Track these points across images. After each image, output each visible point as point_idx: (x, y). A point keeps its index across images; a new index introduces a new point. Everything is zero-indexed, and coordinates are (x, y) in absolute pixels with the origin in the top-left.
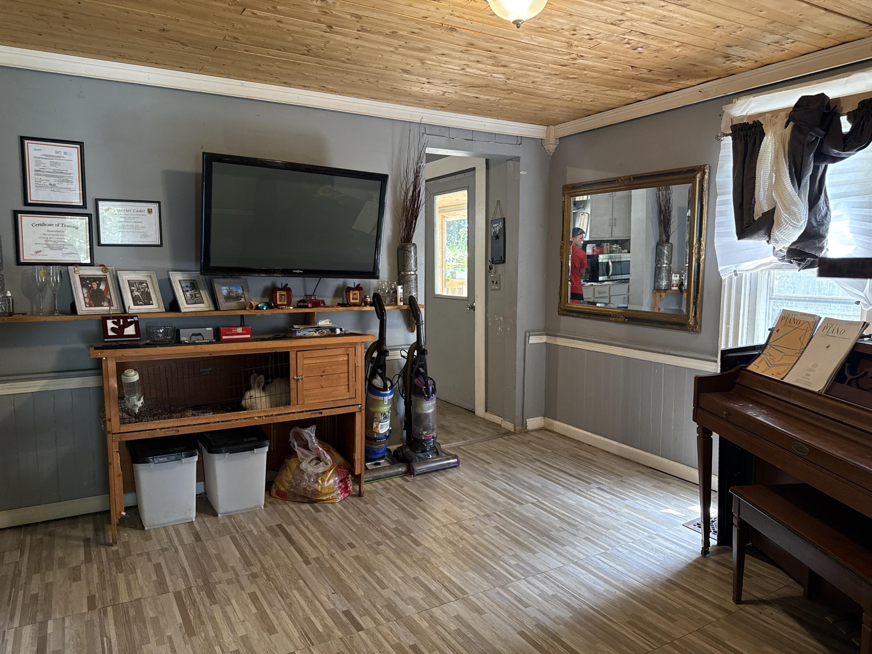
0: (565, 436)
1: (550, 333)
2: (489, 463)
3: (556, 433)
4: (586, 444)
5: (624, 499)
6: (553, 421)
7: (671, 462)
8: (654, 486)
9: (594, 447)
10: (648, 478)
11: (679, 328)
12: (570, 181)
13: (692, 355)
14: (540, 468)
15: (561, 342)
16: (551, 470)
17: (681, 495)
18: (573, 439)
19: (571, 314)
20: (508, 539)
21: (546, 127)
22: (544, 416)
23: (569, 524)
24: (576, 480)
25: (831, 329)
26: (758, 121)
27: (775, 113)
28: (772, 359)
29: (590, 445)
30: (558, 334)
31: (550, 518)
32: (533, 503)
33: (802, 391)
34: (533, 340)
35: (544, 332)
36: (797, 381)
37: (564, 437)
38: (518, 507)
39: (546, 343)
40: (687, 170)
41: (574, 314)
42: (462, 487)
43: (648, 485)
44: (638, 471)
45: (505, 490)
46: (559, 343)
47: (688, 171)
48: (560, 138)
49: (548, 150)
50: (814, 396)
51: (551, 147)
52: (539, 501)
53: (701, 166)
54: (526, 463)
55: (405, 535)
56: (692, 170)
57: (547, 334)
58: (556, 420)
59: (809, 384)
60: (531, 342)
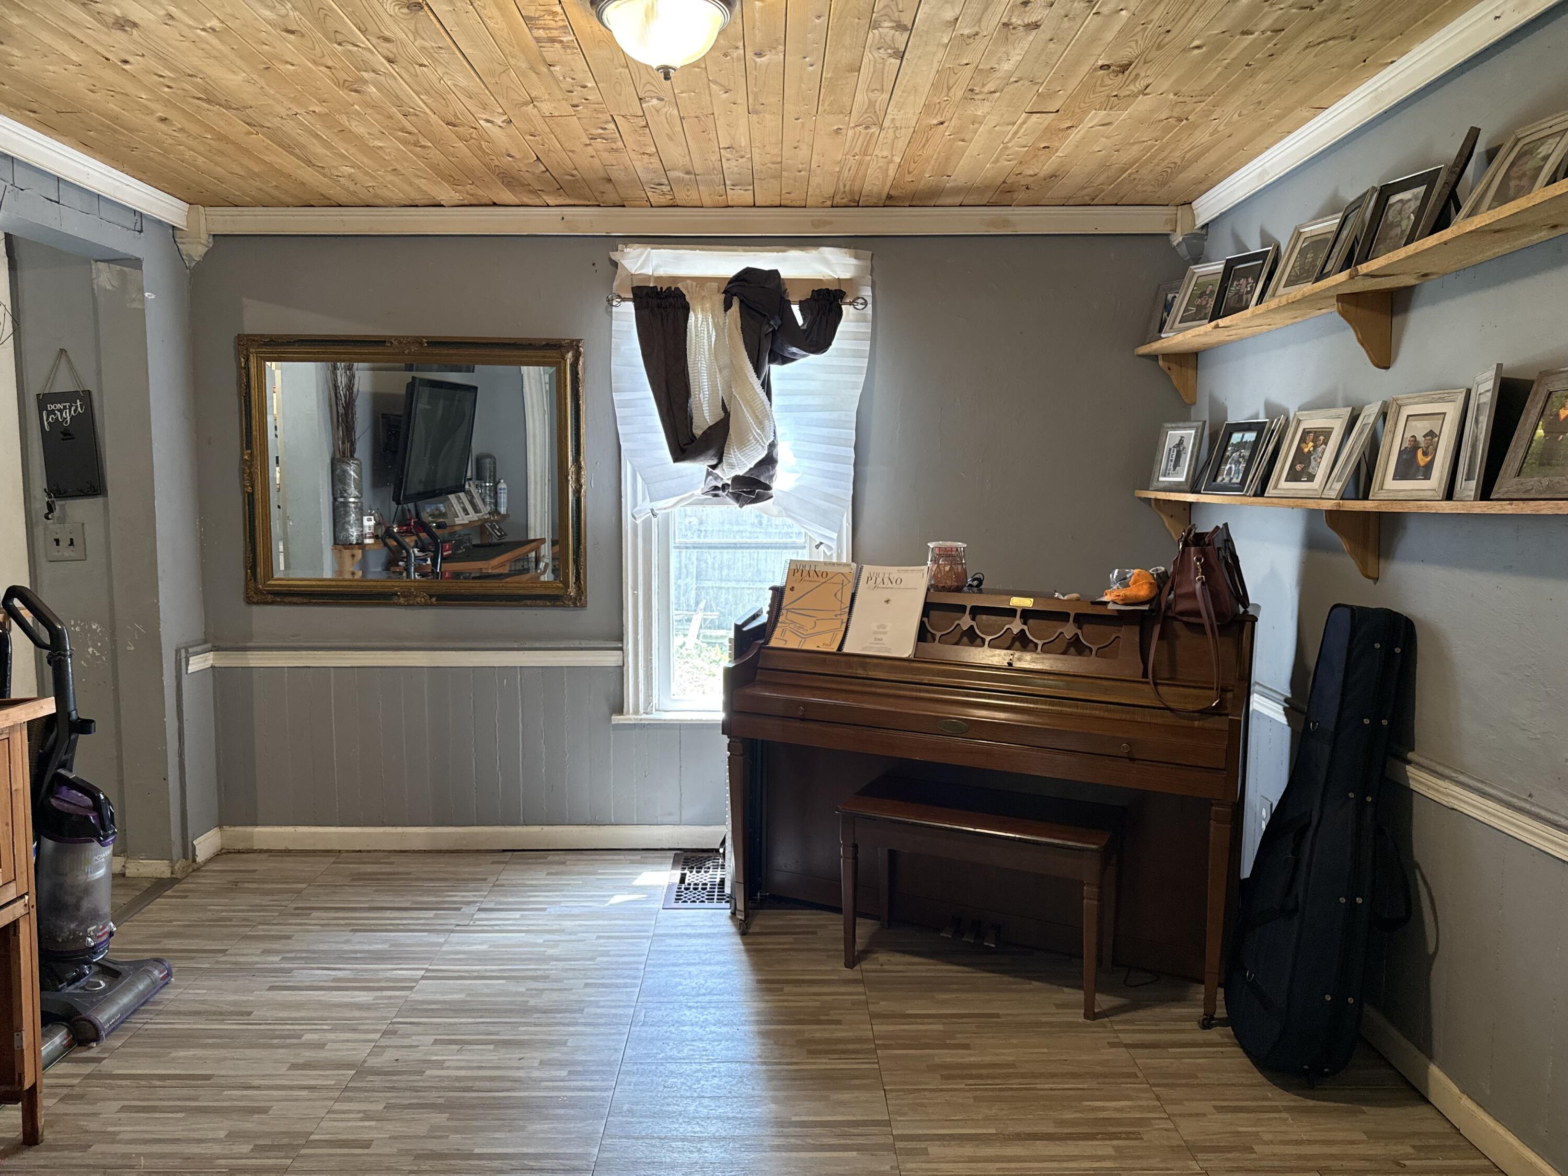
0: (290, 851)
1: (223, 645)
2: (223, 952)
3: (261, 851)
4: (347, 851)
5: (544, 910)
6: (249, 829)
7: (546, 828)
8: (548, 874)
9: (369, 851)
10: (525, 867)
11: (548, 603)
12: (250, 328)
13: (577, 644)
14: (335, 919)
15: (256, 660)
16: (357, 915)
17: (600, 871)
18: (314, 851)
19: (287, 599)
20: (491, 1047)
21: (188, 205)
22: (220, 826)
23: (535, 979)
24: (431, 914)
25: (879, 580)
26: (677, 289)
27: (702, 281)
28: (800, 628)
29: (360, 851)
30: (248, 644)
31: (493, 985)
32: (423, 978)
33: (882, 661)
34: (197, 664)
35: (209, 646)
36: (863, 649)
37: (287, 852)
38: (413, 996)
39: (212, 667)
40: (544, 343)
41: (295, 599)
42: (250, 1013)
43: (537, 876)
44: (493, 863)
45: (336, 980)
46: (253, 664)
47: (547, 345)
48: (214, 235)
49: (188, 255)
50: (906, 664)
51: (196, 250)
52: (427, 970)
53: (573, 341)
54: (290, 921)
55: (303, 1146)
56: (555, 345)
57: (216, 649)
58: (256, 825)
59: (888, 650)
60: (191, 669)
